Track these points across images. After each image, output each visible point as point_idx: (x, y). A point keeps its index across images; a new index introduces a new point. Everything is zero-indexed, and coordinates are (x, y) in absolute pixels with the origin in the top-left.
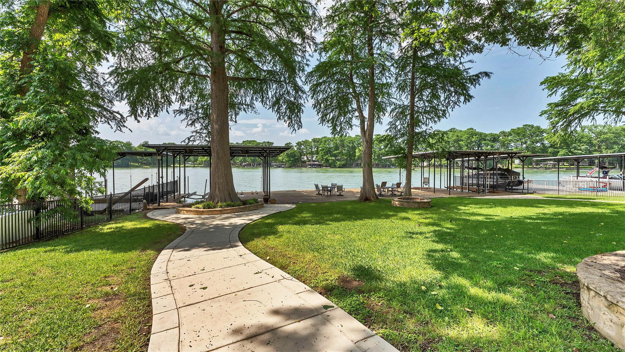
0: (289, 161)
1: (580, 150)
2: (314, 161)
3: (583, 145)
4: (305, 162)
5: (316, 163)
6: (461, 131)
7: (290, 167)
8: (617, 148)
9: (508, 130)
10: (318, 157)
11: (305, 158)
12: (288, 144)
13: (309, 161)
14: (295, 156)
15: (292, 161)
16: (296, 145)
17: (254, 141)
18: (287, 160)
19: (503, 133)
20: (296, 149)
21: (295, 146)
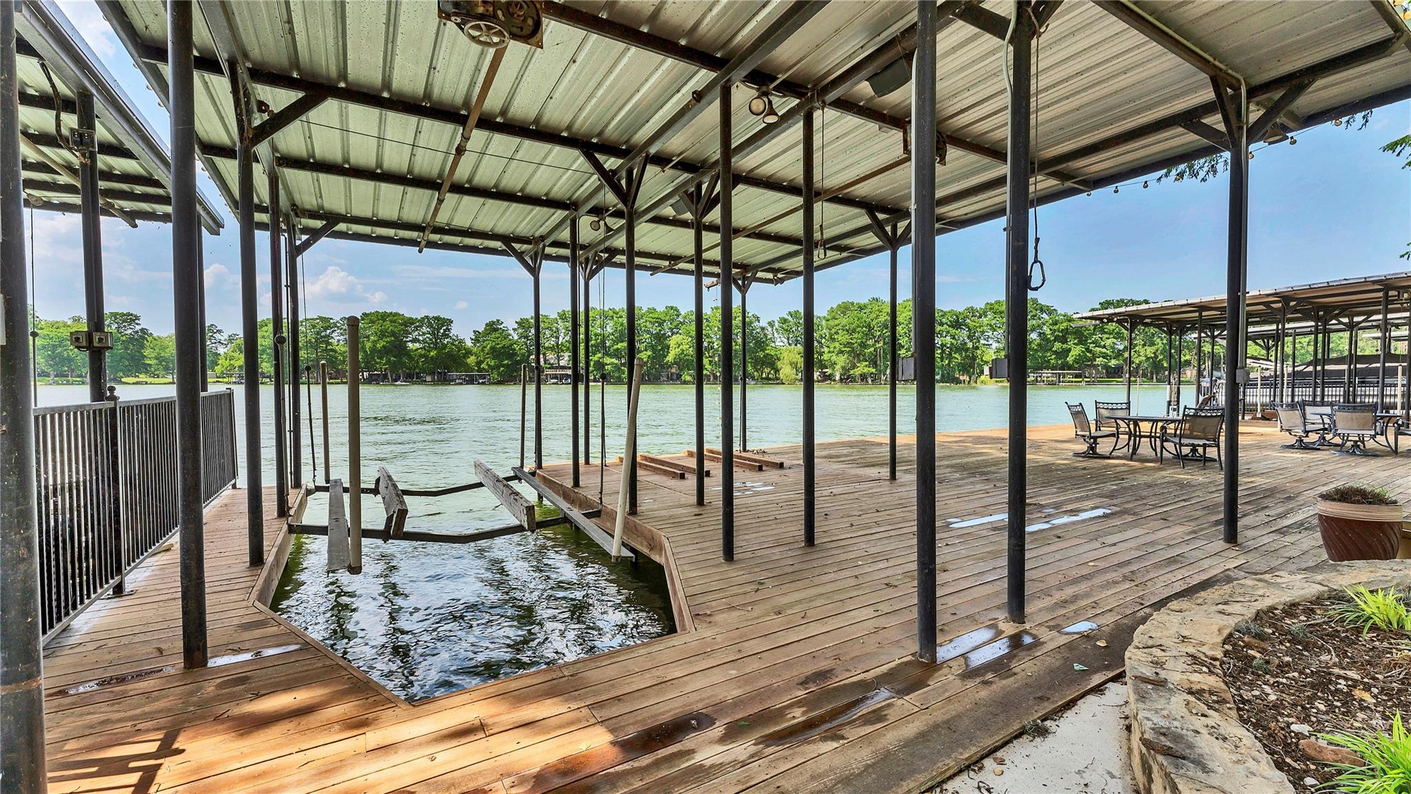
0: (497, 367)
1: (1104, 347)
3: (1108, 338)
5: (568, 372)
7: (499, 383)
8: (1160, 344)
9: (980, 305)
12: (493, 322)
14: (515, 354)
15: (507, 366)
16: (516, 326)
17: (396, 314)
18: (492, 364)
19: (972, 310)
20: (516, 337)
21: (514, 330)
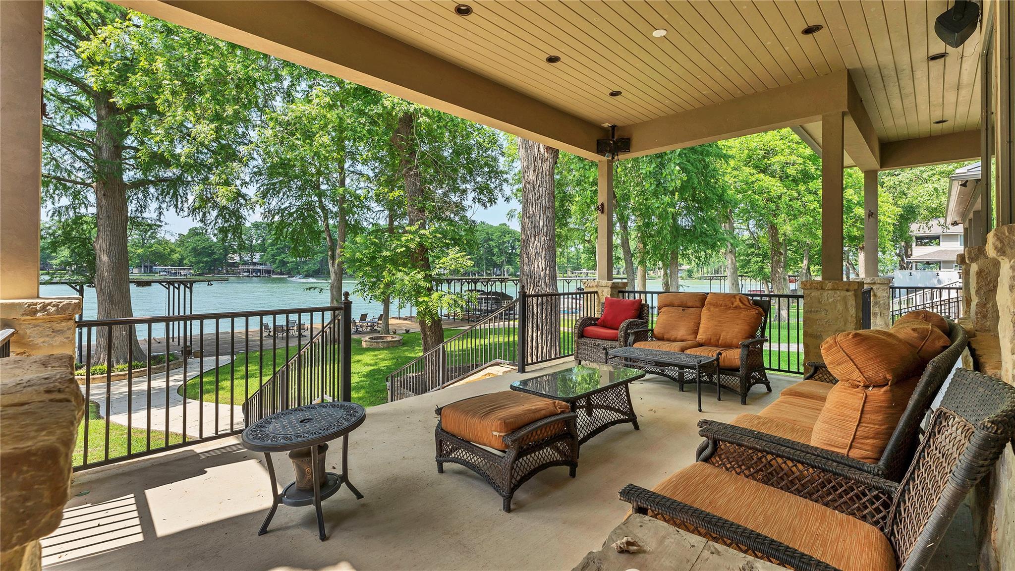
0: (197, 263)
2: (255, 264)
4: (235, 265)
5: (259, 267)
6: (492, 227)
10: (265, 258)
11: (237, 258)
13: (245, 263)
14: (213, 253)
18: (194, 260)
20: (215, 241)
